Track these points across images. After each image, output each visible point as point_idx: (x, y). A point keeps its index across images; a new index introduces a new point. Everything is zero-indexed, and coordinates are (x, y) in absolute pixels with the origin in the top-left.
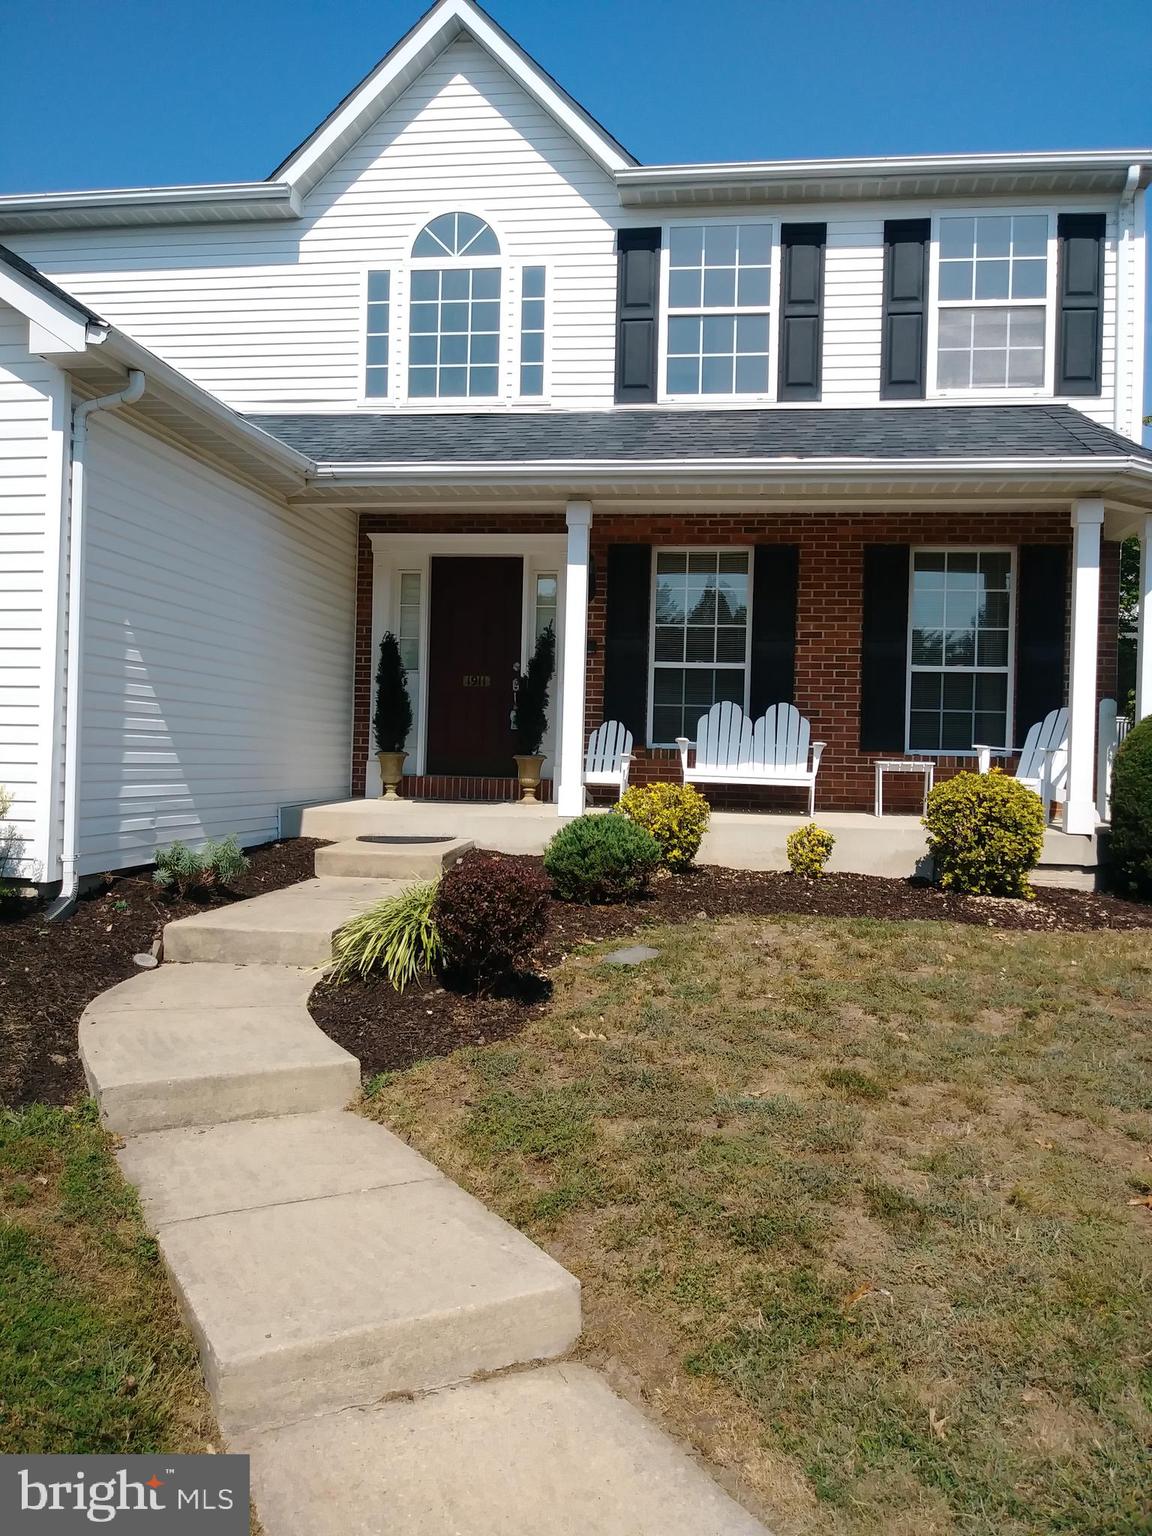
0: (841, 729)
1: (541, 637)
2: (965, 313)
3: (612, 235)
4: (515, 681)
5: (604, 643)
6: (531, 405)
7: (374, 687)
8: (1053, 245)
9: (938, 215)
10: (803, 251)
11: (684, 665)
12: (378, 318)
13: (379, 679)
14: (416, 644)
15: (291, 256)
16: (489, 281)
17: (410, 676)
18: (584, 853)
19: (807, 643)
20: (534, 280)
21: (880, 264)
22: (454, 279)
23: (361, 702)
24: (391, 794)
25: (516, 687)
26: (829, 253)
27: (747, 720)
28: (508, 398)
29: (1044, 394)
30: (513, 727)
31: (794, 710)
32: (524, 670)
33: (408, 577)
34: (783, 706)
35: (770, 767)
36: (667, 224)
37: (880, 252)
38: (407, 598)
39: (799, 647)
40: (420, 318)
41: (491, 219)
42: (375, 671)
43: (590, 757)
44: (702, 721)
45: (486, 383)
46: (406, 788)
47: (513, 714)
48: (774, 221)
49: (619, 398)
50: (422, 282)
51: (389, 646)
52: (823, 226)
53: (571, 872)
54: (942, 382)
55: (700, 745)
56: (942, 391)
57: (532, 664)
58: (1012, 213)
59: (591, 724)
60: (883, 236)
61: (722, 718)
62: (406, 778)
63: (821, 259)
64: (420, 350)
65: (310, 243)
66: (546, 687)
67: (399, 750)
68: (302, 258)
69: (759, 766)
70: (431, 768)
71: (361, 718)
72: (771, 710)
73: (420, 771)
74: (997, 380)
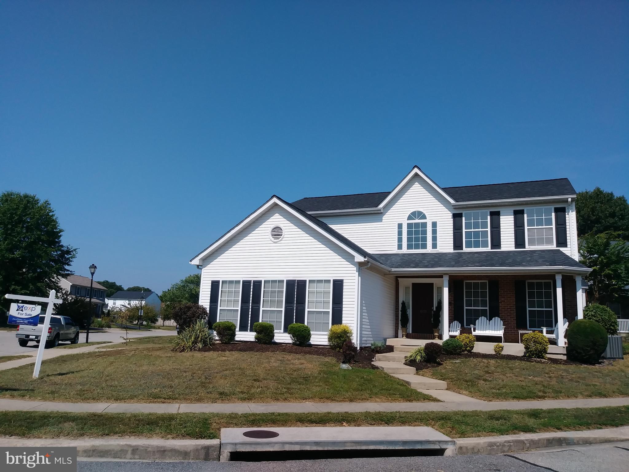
0: (511, 323)
1: (438, 302)
2: (534, 230)
3: (451, 215)
4: (432, 311)
5: (453, 303)
6: (434, 251)
7: (400, 313)
8: (553, 214)
9: (526, 209)
10: (495, 217)
11: (473, 308)
12: (400, 233)
13: (401, 311)
14: (409, 303)
15: (381, 221)
16: (424, 225)
17: (408, 310)
18: (448, 345)
19: (502, 303)
20: (434, 224)
21: (513, 219)
22: (417, 225)
23: (397, 316)
24: (404, 337)
25: (433, 313)
26: (501, 217)
27: (488, 321)
28: (429, 249)
29: (554, 247)
30: (432, 322)
31: (499, 319)
32: (435, 309)
33: (407, 288)
34: (496, 318)
35: (493, 331)
36: (464, 212)
37: (513, 217)
38: (407, 293)
39: (500, 304)
40: (409, 233)
41: (424, 212)
42: (400, 309)
43: (451, 329)
44: (477, 321)
45: (424, 246)
46: (408, 336)
47: (432, 319)
48: (488, 211)
49: (454, 249)
50: (409, 226)
51: (403, 303)
52: (499, 211)
53: (446, 349)
54: (529, 245)
55: (477, 327)
56: (529, 247)
57: (436, 308)
58: (543, 208)
59: (450, 322)
60: (513, 213)
61: (482, 320)
62: (407, 333)
63: (500, 218)
64: (409, 240)
65: (385, 218)
66: (440, 313)
67: (406, 327)
68: (383, 221)
69: (491, 331)
70: (412, 332)
71: (397, 320)
72: (494, 319)
73: (411, 332)
74: (542, 243)
